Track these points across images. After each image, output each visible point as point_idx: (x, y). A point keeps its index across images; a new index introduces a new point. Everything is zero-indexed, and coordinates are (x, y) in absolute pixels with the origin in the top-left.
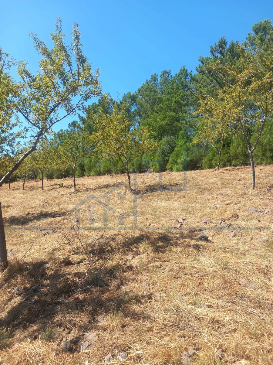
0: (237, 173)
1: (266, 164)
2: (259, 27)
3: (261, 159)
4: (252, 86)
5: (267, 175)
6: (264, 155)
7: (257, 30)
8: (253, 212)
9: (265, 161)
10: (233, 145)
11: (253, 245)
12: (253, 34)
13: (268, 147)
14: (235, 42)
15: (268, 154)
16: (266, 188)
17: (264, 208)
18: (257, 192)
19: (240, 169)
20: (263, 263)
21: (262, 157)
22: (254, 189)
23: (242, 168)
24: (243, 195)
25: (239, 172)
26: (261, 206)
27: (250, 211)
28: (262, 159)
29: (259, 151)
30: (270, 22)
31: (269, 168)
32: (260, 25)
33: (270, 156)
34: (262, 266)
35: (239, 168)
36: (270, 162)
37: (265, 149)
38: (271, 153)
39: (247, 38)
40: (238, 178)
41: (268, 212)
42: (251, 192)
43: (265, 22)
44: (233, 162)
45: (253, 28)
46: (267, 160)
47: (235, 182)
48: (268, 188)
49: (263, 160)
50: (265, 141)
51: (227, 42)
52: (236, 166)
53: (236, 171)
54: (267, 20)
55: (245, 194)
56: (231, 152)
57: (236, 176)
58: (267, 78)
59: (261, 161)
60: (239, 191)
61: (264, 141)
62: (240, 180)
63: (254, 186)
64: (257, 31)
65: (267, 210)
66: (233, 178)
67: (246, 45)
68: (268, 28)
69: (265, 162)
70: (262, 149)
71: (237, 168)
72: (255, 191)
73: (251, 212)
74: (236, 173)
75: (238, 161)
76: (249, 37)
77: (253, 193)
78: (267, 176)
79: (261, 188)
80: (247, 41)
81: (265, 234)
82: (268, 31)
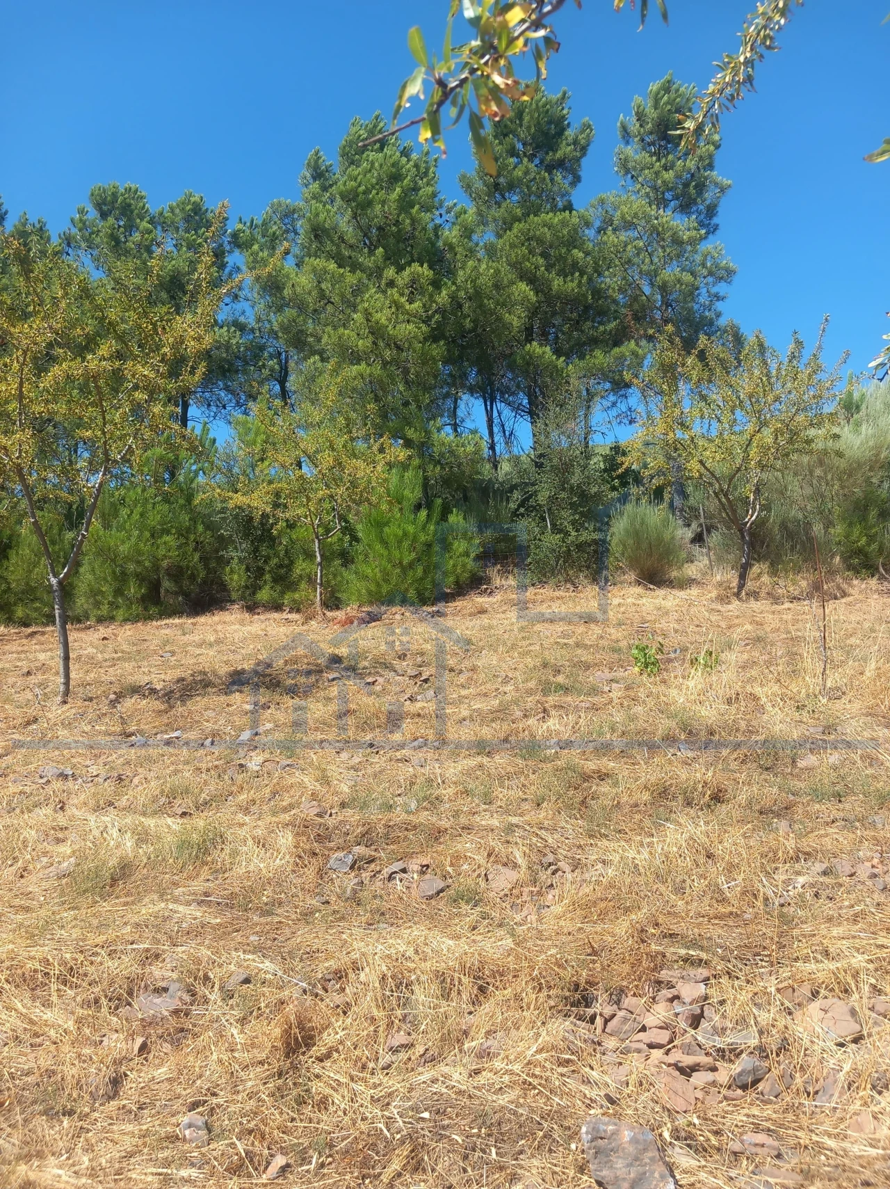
0: (26, 648)
1: (126, 620)
2: (109, 198)
3: (111, 604)
4: (56, 371)
5: (120, 655)
6: (118, 592)
7: (107, 204)
8: (48, 782)
9: (121, 612)
10: (17, 553)
11: (22, 894)
12: (92, 214)
13: (131, 567)
14: (33, 219)
15: (132, 590)
16: (107, 698)
17: (88, 763)
18: (73, 711)
19: (38, 636)
20: (32, 954)
21: (115, 597)
22: (65, 702)
23: (43, 633)
24: (28, 723)
25: (33, 645)
26: (79, 760)
27: (41, 777)
28: (114, 606)
29: (105, 579)
30: (142, 198)
31: (129, 633)
32: (114, 195)
33: (139, 596)
34: (29, 965)
35: (35, 633)
36: (138, 615)
37: (123, 573)
38: (140, 586)
39: (72, 220)
40: (24, 665)
41: (97, 776)
42: (56, 711)
43: (128, 190)
44: (20, 612)
45: (92, 195)
46: (129, 608)
47: (11, 680)
48: (112, 697)
49: (117, 607)
50: (124, 549)
51: (6, 213)
52: (26, 625)
53: (24, 641)
54: (133, 186)
55: (35, 720)
56: (11, 577)
57: (19, 659)
58: (103, 358)
59: (109, 612)
60: (18, 711)
61: (121, 548)
62: (29, 673)
63: (67, 692)
64: (105, 208)
65: (94, 770)
66: (7, 665)
67: (68, 240)
68: (136, 211)
69: (120, 614)
70: (114, 572)
71: (30, 630)
72: (69, 711)
73: (43, 781)
74: (20, 649)
75: (36, 609)
76: (81, 220)
77: (62, 717)
78: (119, 659)
79: (91, 699)
80: (74, 231)
81: (69, 852)
82: (138, 221)
